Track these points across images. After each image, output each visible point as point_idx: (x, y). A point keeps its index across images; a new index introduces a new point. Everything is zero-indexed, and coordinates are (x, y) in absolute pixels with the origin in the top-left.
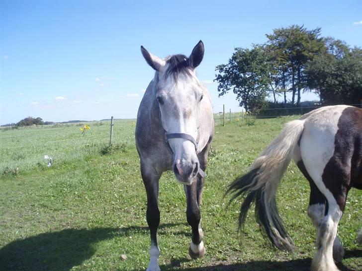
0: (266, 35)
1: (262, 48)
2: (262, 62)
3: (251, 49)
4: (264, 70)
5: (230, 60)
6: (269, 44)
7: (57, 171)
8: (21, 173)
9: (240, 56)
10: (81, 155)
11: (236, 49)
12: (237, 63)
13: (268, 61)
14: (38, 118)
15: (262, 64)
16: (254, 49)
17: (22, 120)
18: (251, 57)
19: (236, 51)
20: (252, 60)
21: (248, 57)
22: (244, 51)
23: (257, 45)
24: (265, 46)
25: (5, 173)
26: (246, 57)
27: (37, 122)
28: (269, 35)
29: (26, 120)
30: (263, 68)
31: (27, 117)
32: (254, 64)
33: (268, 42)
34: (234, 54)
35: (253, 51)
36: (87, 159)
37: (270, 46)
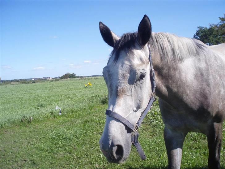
0: (219, 17)
1: (216, 26)
2: (217, 36)
3: (208, 27)
4: (218, 41)
5: (194, 35)
6: (221, 24)
7: (65, 118)
8: (35, 121)
9: (202, 32)
10: (86, 105)
11: (198, 28)
12: (199, 37)
13: (221, 35)
14: (73, 74)
15: (217, 37)
16: (211, 27)
17: (64, 75)
18: (209, 33)
19: (199, 29)
20: (210, 35)
21: (207, 33)
22: (204, 29)
23: (213, 25)
24: (218, 25)
25: (22, 121)
26: (206, 33)
27: (72, 76)
28: (221, 17)
29: (66, 75)
30: (218, 40)
31: (67, 73)
32: (211, 38)
33: (220, 22)
34: (197, 31)
35: (210, 29)
36: (91, 108)
37: (222, 25)
